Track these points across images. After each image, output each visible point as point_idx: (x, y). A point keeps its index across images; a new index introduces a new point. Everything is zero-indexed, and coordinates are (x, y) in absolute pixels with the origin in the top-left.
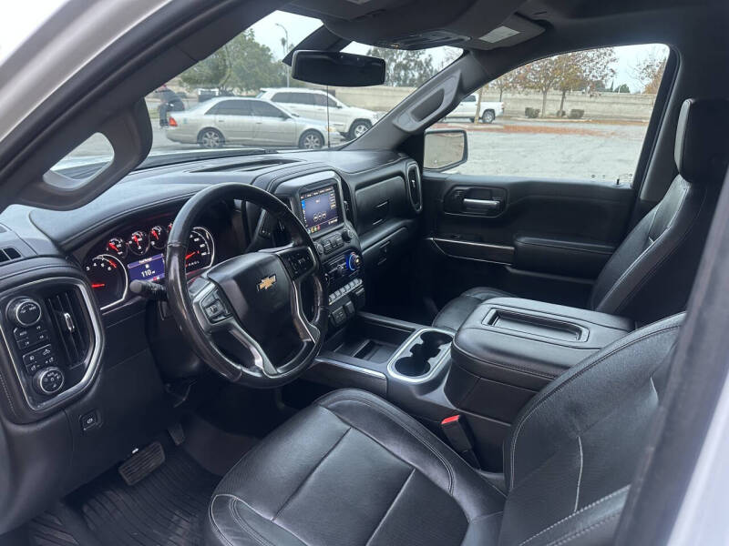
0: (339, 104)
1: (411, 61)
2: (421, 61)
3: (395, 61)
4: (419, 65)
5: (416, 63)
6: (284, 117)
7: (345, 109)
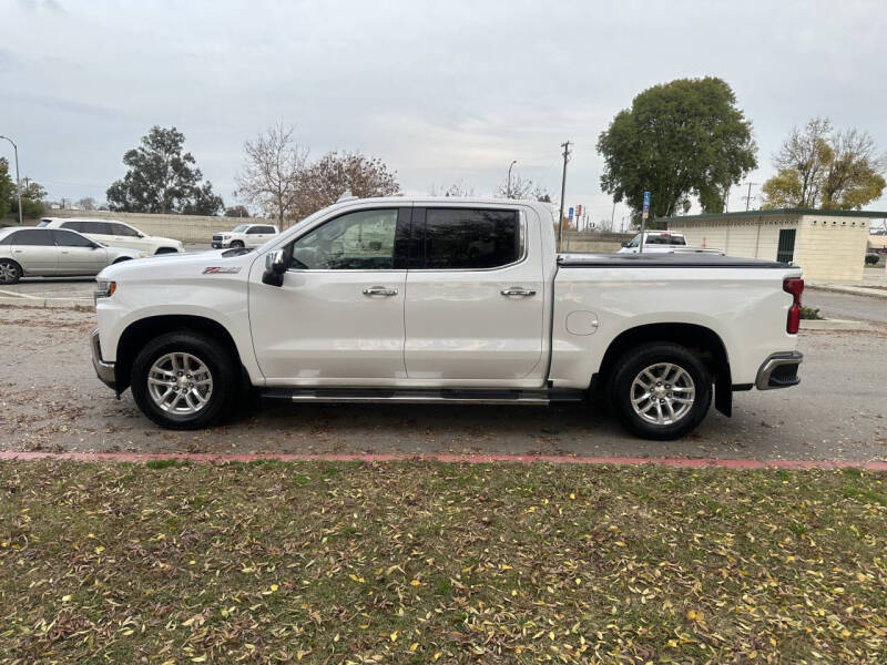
0: (140, 233)
1: (185, 187)
2: (198, 189)
3: (164, 186)
4: (197, 192)
5: (192, 190)
6: (93, 246)
7: (147, 238)
